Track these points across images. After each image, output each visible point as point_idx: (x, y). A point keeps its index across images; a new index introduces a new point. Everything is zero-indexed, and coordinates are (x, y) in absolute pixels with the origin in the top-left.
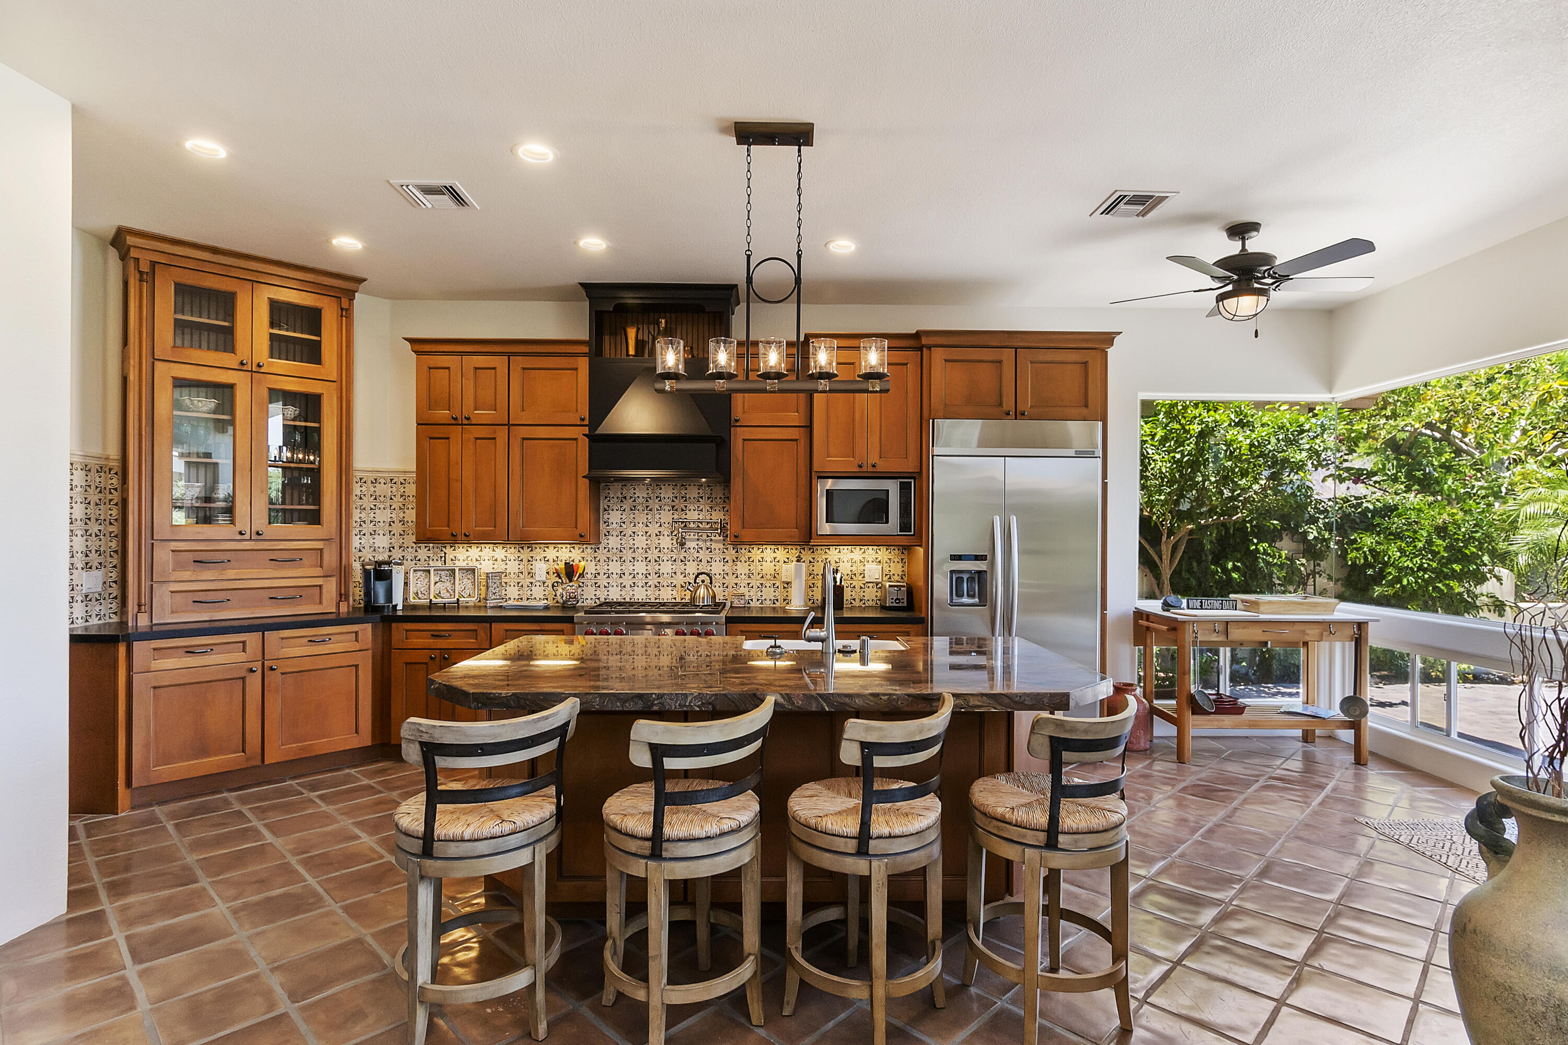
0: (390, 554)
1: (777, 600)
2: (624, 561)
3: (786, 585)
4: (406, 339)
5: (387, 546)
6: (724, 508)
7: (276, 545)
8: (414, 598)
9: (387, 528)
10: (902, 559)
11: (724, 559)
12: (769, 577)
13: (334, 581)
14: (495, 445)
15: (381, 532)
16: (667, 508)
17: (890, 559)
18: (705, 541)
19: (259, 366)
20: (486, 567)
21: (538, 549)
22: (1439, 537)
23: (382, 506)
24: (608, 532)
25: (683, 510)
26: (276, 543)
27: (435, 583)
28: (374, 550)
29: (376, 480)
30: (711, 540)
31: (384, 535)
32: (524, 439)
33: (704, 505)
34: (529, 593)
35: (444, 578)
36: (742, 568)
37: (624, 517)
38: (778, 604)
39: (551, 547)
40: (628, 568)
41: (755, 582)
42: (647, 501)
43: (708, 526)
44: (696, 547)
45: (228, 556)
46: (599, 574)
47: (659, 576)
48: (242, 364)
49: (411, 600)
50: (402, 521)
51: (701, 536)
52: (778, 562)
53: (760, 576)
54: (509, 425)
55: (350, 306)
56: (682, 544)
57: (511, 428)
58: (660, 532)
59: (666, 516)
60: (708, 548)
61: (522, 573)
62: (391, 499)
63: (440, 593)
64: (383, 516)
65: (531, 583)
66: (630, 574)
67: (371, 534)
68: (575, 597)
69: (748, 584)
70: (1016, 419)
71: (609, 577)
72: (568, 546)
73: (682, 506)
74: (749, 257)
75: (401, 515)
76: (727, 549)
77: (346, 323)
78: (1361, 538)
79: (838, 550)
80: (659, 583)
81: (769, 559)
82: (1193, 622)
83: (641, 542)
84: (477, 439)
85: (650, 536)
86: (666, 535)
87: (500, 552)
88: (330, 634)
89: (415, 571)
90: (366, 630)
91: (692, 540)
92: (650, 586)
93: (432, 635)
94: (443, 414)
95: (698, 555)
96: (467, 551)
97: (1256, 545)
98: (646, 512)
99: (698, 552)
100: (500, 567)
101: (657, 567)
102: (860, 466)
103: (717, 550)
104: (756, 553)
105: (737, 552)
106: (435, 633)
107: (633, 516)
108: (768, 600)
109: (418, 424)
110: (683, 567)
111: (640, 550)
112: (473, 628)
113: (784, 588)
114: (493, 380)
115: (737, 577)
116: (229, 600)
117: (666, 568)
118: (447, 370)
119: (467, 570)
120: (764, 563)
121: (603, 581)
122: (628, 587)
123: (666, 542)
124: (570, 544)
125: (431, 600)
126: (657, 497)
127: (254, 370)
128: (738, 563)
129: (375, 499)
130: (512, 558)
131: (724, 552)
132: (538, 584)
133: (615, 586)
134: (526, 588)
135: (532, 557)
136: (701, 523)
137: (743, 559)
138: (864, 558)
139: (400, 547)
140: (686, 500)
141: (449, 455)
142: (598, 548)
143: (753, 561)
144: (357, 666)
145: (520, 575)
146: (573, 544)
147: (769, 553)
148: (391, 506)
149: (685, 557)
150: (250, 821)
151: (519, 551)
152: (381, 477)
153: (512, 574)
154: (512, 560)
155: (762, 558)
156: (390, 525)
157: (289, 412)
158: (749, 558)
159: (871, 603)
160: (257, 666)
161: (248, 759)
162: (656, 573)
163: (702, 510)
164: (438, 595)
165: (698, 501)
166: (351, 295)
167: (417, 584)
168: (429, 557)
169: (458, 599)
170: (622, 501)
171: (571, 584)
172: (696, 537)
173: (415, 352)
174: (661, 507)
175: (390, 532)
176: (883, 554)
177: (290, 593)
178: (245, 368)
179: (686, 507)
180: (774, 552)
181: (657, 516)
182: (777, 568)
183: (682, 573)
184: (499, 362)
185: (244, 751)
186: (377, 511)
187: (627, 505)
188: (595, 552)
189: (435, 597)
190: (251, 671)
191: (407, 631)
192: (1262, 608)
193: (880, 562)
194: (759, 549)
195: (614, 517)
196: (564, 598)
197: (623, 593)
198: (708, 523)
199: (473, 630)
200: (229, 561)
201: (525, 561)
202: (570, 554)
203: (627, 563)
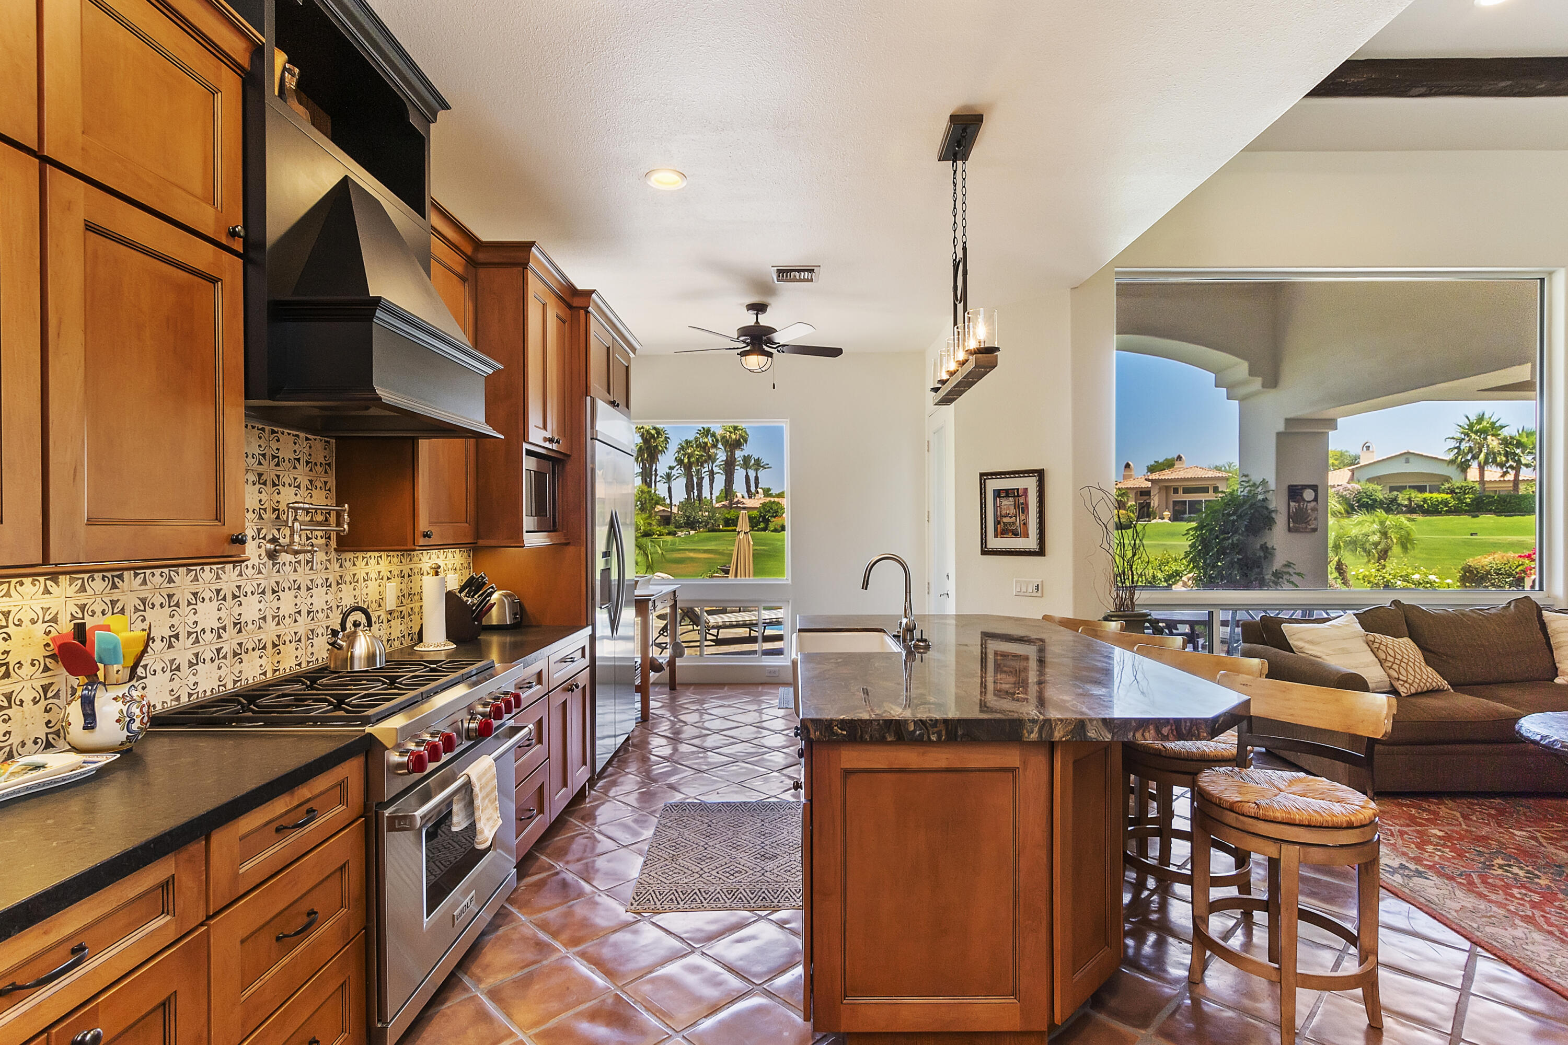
3: (390, 617)
10: (469, 564)
11: (326, 580)
17: (462, 565)
36: (347, 596)
47: (240, 631)
52: (383, 579)
76: (330, 560)
80: (240, 645)
81: (373, 576)
92: (225, 657)
95: (295, 577)
99: (295, 570)
102: (546, 441)
103: (319, 564)
104: (361, 567)
105: (341, 565)
110: (276, 604)
113: (388, 621)
120: (369, 583)
128: (343, 586)
131: (326, 568)
137: (348, 577)
140: (278, 464)
143: (358, 581)
147: (373, 565)
149: (277, 584)
155: (368, 574)
158: (355, 574)
162: (235, 625)
163: (299, 486)
179: (278, 477)
180: (378, 563)
182: (381, 589)
183: (274, 618)
193: (456, 569)
194: (363, 559)
202: (47, 601)
203: (185, 609)
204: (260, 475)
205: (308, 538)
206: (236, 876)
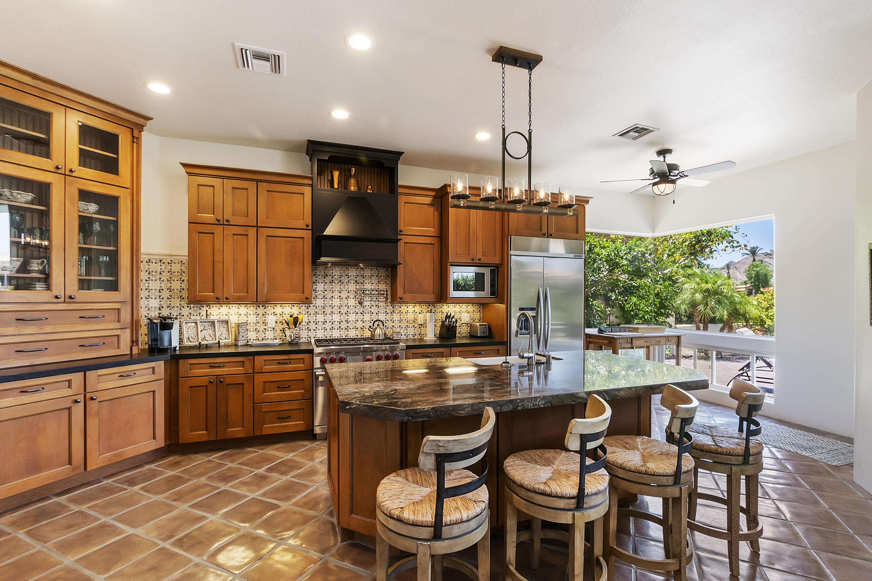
0: (160, 311)
1: (416, 335)
2: (326, 314)
3: (420, 326)
4: (181, 164)
5: (157, 306)
6: (386, 282)
7: (83, 306)
8: (187, 342)
9: (158, 294)
10: (480, 311)
11: (386, 312)
12: (411, 322)
13: (128, 331)
14: (248, 240)
15: (153, 297)
16: (352, 282)
17: (474, 311)
18: (375, 301)
19: (71, 171)
20: (234, 320)
21: (270, 307)
22: (657, 298)
23: (154, 279)
24: (316, 296)
25: (362, 283)
26: (85, 304)
27: (201, 331)
28: (149, 309)
29: (149, 260)
30: (379, 301)
31: (155, 299)
32: (268, 236)
33: (374, 280)
34: (264, 335)
35: (207, 327)
36: (396, 317)
37: (326, 287)
38: (416, 337)
39: (278, 306)
40: (328, 318)
41: (403, 325)
42: (340, 277)
43: (377, 293)
44: (370, 305)
45: (46, 315)
46: (310, 322)
47: (348, 323)
48: (57, 168)
49: (186, 343)
50: (170, 289)
51: (373, 298)
52: (416, 313)
53: (406, 321)
54: (257, 226)
55: (139, 136)
56: (361, 303)
57: (259, 228)
58: (348, 296)
59: (352, 287)
60: (376, 306)
61: (258, 322)
62: (161, 274)
63: (205, 337)
64: (155, 285)
65: (265, 329)
66: (330, 322)
67: (146, 298)
68: (299, 337)
69: (400, 326)
70: (548, 238)
71: (316, 324)
72: (290, 305)
73: (361, 281)
74: (504, 129)
75: (169, 285)
76: (388, 306)
77: (137, 148)
78: (630, 299)
79: (447, 306)
80: (348, 327)
81: (411, 312)
82: (619, 339)
83: (336, 302)
84: (234, 235)
85: (342, 298)
86: (352, 298)
87: (243, 309)
88: (134, 370)
89: (186, 323)
90: (160, 365)
91: (367, 301)
92: (342, 329)
93: (210, 366)
94: (208, 217)
95: (371, 310)
96: (219, 309)
97: (592, 302)
98: (339, 284)
99: (371, 308)
100: (243, 319)
101: (347, 317)
102: (473, 260)
103: (382, 307)
104: (404, 308)
105: (393, 307)
106: (212, 365)
107: (332, 287)
108: (411, 335)
109: (189, 223)
110: (362, 317)
111: (336, 307)
112: (242, 360)
113: (420, 327)
114: (246, 197)
115: (393, 322)
116: (47, 349)
117: (352, 317)
118: (212, 188)
119: (222, 322)
120: (408, 314)
121: (312, 326)
122: (328, 329)
123: (352, 302)
124: (291, 304)
125: (200, 343)
126: (346, 275)
127: (66, 174)
128: (394, 314)
129: (149, 273)
130: (252, 313)
131: (386, 308)
132: (269, 329)
133: (320, 329)
134: (261, 332)
135: (265, 312)
136: (373, 291)
137: (397, 312)
138: (461, 310)
139: (168, 307)
140: (364, 278)
141: (214, 245)
142: (310, 306)
143: (402, 313)
144: (154, 392)
145: (258, 324)
146: (293, 304)
147: (411, 308)
148: (160, 279)
149: (363, 311)
150: (96, 519)
151: (256, 309)
152: (153, 259)
153: (252, 323)
154: (252, 314)
155: (407, 311)
156: (160, 292)
157: (93, 208)
158: (400, 311)
159: (464, 335)
160: (81, 398)
161: (73, 470)
162: (346, 321)
163: (373, 283)
164: (204, 339)
165: (371, 278)
166: (141, 128)
167: (189, 332)
168: (190, 314)
169: (219, 341)
170: (324, 277)
171: (296, 329)
172: (370, 299)
173: (187, 173)
174: (349, 281)
175: (160, 296)
176: (470, 308)
177: (96, 341)
178: (59, 171)
179: (364, 281)
180: (414, 307)
181: (347, 287)
182: (415, 316)
183: (361, 321)
184: (251, 186)
185: (70, 463)
186: (150, 282)
187: (328, 280)
188: (308, 308)
189: (202, 340)
190: (76, 402)
191: (191, 364)
192: (639, 331)
193: (469, 312)
194: (405, 306)
195: (320, 287)
196: (292, 338)
197: (326, 333)
198: (377, 291)
199: (241, 362)
200: (47, 319)
201: (261, 315)
202: (291, 310)
203: (328, 315)
204: (356, 281)
205: (377, 299)
206: (262, 368)
